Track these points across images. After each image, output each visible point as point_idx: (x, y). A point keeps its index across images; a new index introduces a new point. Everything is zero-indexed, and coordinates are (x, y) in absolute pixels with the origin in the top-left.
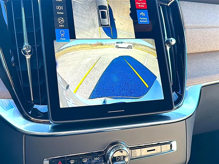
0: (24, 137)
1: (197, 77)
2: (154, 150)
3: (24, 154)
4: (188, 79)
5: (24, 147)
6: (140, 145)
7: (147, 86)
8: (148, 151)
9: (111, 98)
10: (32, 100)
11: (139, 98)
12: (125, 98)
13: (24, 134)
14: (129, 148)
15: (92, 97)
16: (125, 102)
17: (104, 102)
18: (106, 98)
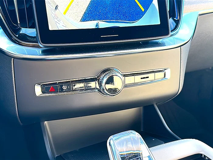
0: (12, 61)
1: (194, 4)
2: (148, 77)
3: (14, 79)
4: (185, 5)
5: (13, 72)
6: (133, 73)
7: (143, 10)
8: (141, 78)
9: (104, 21)
10: (19, 23)
11: (134, 22)
12: (119, 22)
13: (13, 57)
14: (123, 75)
15: (84, 19)
16: (119, 26)
17: (97, 26)
18: (99, 22)
